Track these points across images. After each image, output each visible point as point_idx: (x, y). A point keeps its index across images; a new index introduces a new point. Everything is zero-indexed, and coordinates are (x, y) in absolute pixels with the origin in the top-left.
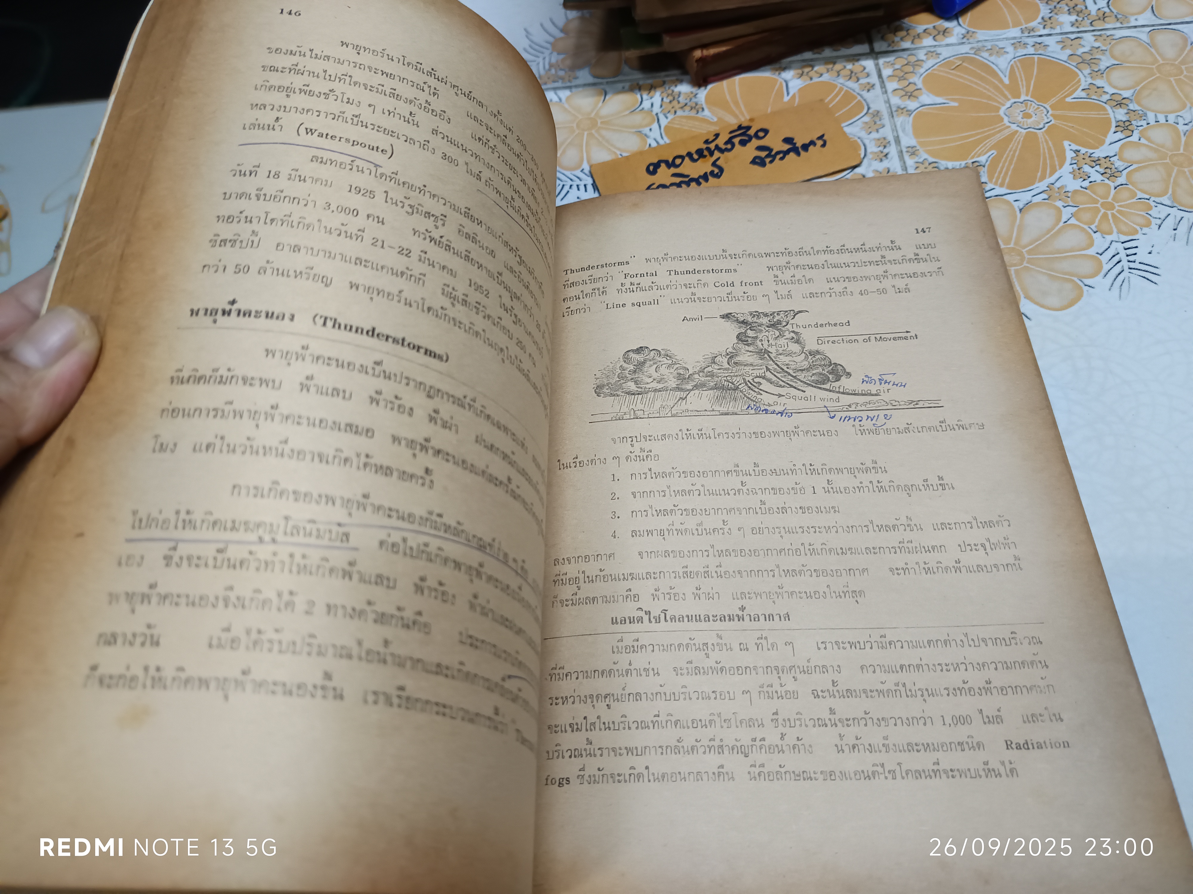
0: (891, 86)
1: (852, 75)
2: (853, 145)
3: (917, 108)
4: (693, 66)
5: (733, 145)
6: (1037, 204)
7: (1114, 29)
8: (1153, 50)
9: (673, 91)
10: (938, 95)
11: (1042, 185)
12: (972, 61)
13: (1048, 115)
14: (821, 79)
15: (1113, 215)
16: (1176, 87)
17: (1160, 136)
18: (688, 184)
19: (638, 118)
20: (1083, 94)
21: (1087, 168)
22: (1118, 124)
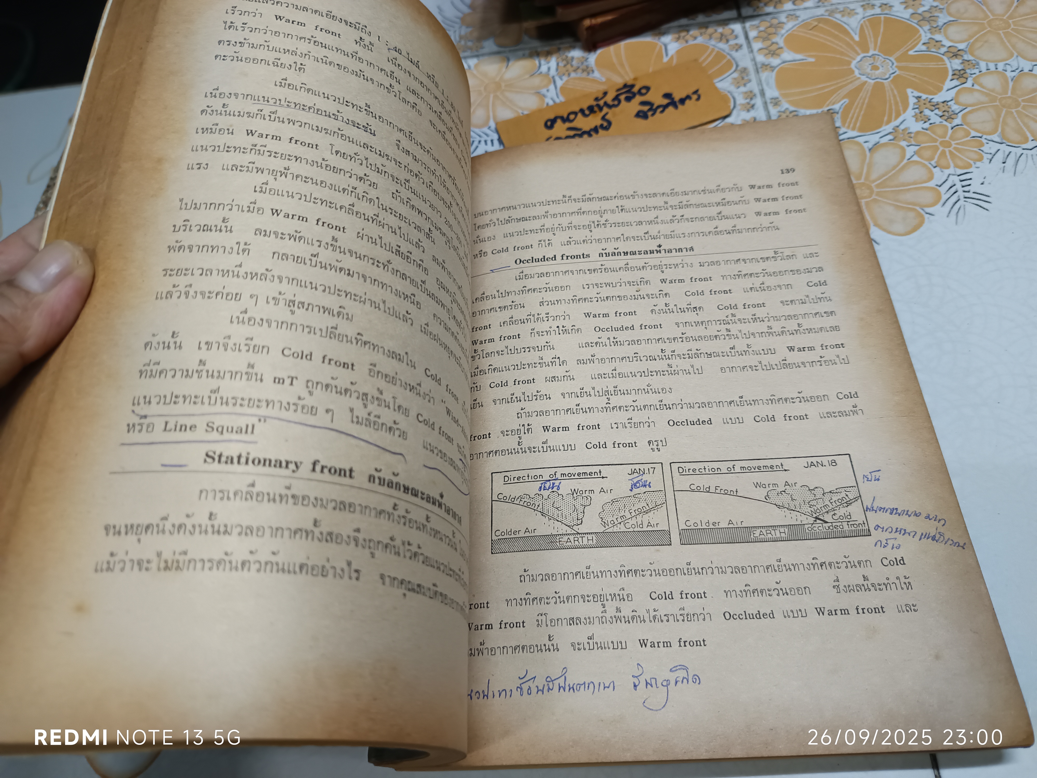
0: (757, 46)
1: (722, 37)
2: (723, 98)
3: (780, 65)
4: (584, 34)
5: (620, 102)
6: (885, 145)
8: (984, 8)
9: (567, 57)
10: (797, 51)
11: (888, 128)
12: (826, 21)
13: (894, 67)
14: (695, 42)
15: (950, 152)
16: (1004, 39)
17: (990, 82)
18: (581, 136)
19: (536, 81)
20: (924, 48)
21: (927, 112)
22: (954, 73)
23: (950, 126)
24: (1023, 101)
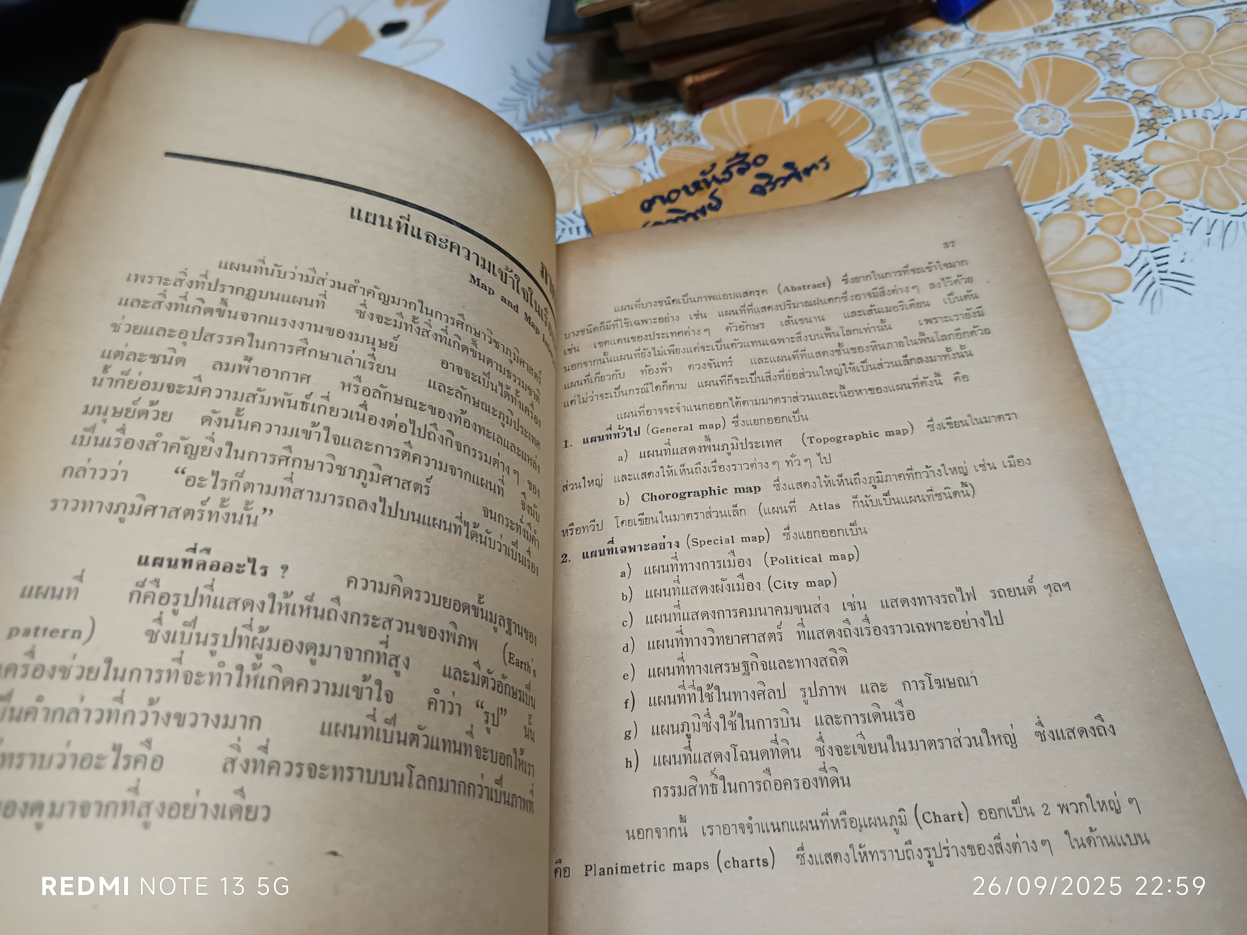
0: (897, 98)
1: (856, 91)
2: (858, 166)
3: (926, 121)
4: (686, 94)
5: (731, 175)
6: (1059, 216)
7: (1134, 20)
8: (1176, 41)
9: (667, 122)
10: (947, 103)
11: (1063, 195)
12: (982, 66)
13: (1067, 118)
14: (822, 97)
15: (1142, 223)
16: (1203, 79)
17: (1188, 133)
18: (685, 219)
19: (631, 152)
21: (1110, 174)
22: (1142, 123)
23: (1139, 190)
24: (1230, 155)
